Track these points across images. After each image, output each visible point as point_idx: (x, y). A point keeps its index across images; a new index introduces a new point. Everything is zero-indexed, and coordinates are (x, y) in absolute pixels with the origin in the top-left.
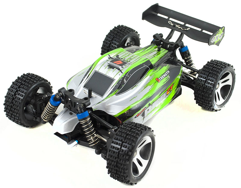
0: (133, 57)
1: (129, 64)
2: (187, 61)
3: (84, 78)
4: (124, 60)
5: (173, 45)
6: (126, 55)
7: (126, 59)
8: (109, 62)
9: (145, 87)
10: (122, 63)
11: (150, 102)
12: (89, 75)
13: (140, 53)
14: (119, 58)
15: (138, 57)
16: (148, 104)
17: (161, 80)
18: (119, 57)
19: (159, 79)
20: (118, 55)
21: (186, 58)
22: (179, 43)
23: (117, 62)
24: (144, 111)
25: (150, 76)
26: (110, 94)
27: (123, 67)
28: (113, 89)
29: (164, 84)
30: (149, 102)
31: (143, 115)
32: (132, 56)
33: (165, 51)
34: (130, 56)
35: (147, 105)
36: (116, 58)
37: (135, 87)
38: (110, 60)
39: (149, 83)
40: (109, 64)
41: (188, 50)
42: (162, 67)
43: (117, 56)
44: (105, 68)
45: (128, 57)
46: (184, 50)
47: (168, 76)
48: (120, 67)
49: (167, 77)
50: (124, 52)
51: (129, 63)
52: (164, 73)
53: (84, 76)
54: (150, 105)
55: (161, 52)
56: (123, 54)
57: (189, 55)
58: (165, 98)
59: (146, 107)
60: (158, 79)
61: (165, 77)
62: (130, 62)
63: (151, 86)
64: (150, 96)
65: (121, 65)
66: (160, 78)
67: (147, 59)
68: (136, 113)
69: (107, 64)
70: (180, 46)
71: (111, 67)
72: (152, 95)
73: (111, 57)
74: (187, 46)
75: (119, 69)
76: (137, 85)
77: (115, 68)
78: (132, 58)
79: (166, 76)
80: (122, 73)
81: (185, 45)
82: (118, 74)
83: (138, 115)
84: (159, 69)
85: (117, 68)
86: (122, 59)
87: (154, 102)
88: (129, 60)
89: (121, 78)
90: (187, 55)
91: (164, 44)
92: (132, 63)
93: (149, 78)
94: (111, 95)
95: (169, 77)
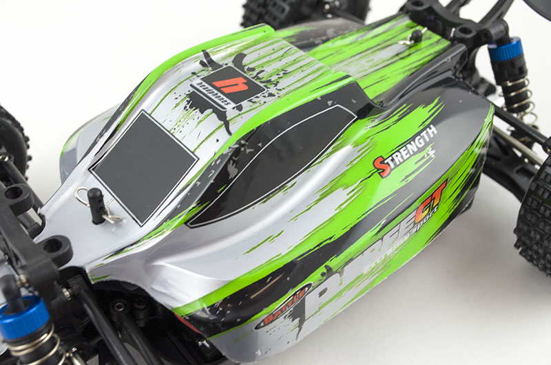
0: (294, 67)
1: (271, 95)
2: (513, 94)
3: (101, 135)
4: (257, 77)
5: (470, 32)
6: (273, 56)
7: (269, 71)
8: (196, 81)
9: (325, 192)
10: (246, 88)
11: (334, 263)
12: (118, 126)
13: (347, 45)
14: (242, 68)
15: (314, 68)
16: (322, 269)
17: (396, 166)
18: (245, 61)
19: (389, 160)
20: (244, 52)
21: (510, 84)
22: (492, 27)
23: (227, 82)
24: (303, 301)
25: (356, 145)
26: (165, 220)
27: (240, 108)
28: (182, 202)
29: (404, 183)
30: (328, 263)
31: (298, 313)
32: (295, 61)
33: (438, 42)
34: (284, 61)
35: (314, 277)
36: (231, 64)
37: (281, 194)
38: (205, 74)
39: (343, 175)
40: (192, 90)
41: (521, 56)
42: (411, 110)
43: (239, 57)
44: (177, 105)
45: (278, 65)
46: (506, 55)
47: (429, 148)
48: (230, 107)
49: (424, 153)
50: (270, 42)
51: (272, 90)
52: (413, 138)
53: (103, 130)
54: (330, 272)
55: (423, 44)
56: (262, 52)
57: (522, 72)
58: (406, 237)
59: (309, 285)
60: (382, 162)
61: (415, 153)
62: (276, 85)
63: (350, 189)
64: (336, 237)
65: (237, 98)
66: (393, 160)
67: (347, 77)
68: (262, 310)
69: (186, 89)
70: (495, 38)
71: (197, 102)
72: (348, 229)
73: (211, 62)
74: (519, 42)
75: (222, 116)
76: (289, 184)
77: (211, 110)
78: (289, 70)
79: (420, 150)
80: (230, 133)
81: (512, 34)
82: (214, 138)
83: (271, 319)
84: (396, 117)
85: (216, 111)
86: (253, 69)
87: (351, 260)
88: (274, 78)
89: (216, 157)
90: (517, 71)
91: (439, 22)
92: (281, 93)
93: (350, 154)
94: (169, 222)
95: (432, 153)
